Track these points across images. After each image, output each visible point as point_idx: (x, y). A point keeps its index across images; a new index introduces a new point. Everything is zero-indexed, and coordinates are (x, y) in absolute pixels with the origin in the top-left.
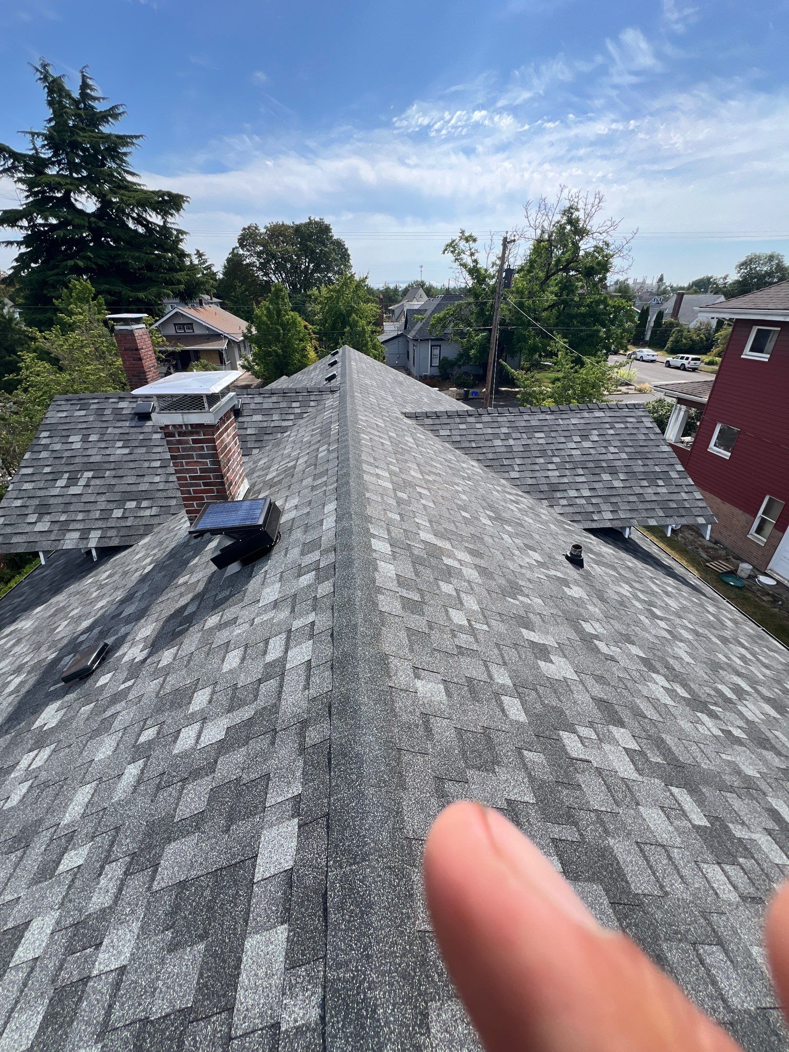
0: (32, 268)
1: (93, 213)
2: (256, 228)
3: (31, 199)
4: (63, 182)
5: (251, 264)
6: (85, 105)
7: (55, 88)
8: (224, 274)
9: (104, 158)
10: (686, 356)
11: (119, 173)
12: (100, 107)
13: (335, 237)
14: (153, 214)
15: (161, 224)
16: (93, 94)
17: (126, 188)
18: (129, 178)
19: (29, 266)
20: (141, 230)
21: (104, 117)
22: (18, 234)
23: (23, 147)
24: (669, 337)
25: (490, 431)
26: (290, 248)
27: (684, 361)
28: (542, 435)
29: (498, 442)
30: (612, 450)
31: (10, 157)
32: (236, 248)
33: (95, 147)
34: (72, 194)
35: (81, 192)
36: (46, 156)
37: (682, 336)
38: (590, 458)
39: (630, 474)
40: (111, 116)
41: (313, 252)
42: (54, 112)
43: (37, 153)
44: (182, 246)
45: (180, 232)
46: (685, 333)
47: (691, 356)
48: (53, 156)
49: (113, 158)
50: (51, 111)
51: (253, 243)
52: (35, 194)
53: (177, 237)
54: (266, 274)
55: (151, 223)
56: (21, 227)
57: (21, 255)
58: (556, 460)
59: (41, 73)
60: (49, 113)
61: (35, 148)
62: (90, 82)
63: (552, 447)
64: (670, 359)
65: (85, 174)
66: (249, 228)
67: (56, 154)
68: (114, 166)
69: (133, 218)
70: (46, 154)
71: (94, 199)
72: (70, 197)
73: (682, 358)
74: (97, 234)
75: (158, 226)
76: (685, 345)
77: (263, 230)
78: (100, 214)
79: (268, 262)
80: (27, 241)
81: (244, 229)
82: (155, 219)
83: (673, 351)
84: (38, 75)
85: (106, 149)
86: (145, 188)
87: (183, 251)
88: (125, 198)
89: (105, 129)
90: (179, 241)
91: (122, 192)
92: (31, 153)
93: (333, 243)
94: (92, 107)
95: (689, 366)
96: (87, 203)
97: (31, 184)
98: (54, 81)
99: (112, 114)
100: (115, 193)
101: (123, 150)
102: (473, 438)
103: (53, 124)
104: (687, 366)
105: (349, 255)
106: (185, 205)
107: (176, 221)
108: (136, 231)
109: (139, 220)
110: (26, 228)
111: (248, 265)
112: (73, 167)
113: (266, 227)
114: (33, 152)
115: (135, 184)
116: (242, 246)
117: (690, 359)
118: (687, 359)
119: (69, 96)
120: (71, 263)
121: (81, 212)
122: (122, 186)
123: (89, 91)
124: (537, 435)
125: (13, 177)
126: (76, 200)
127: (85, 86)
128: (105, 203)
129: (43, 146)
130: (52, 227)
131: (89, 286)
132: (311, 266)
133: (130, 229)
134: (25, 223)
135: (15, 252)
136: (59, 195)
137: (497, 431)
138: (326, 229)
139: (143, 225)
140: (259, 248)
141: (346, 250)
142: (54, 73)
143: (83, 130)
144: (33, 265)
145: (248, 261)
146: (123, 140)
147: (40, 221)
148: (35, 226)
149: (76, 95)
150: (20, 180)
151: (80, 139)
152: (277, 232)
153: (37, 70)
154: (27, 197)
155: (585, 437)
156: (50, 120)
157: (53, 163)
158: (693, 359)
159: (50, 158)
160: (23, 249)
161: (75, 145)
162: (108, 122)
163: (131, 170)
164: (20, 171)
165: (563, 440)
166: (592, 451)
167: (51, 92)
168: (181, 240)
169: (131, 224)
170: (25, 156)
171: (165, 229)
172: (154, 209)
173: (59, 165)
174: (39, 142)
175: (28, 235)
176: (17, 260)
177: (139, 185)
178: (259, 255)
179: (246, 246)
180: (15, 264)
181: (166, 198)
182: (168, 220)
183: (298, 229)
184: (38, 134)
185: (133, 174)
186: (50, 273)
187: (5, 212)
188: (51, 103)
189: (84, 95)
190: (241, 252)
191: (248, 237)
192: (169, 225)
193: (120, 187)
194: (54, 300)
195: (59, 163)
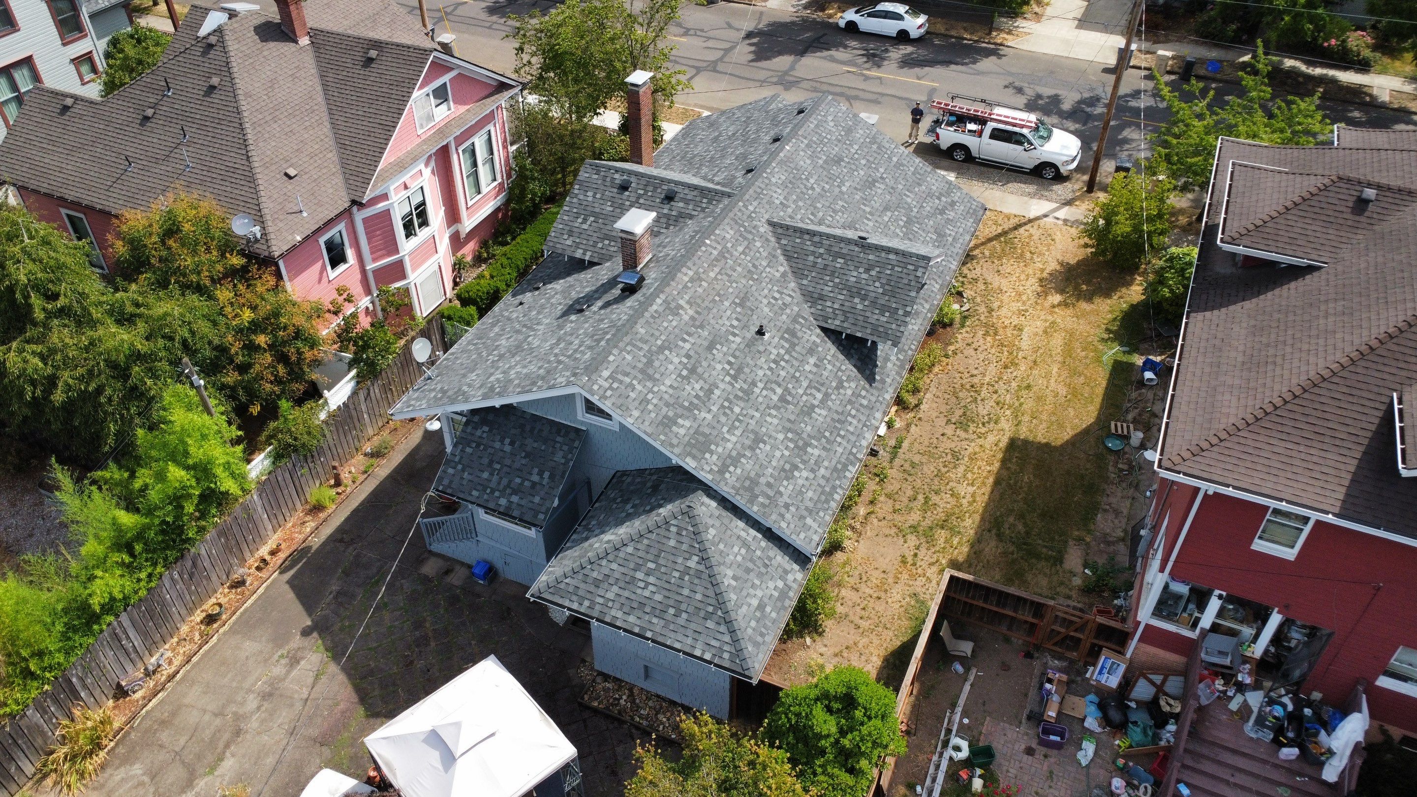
25: (812, 248)
28: (842, 261)
29: (811, 258)
30: (877, 284)
38: (859, 286)
39: (874, 303)
58: (837, 280)
63: (842, 271)
102: (799, 250)
124: (839, 260)
137: (816, 250)
155: (867, 271)
165: (852, 268)
166: (864, 282)
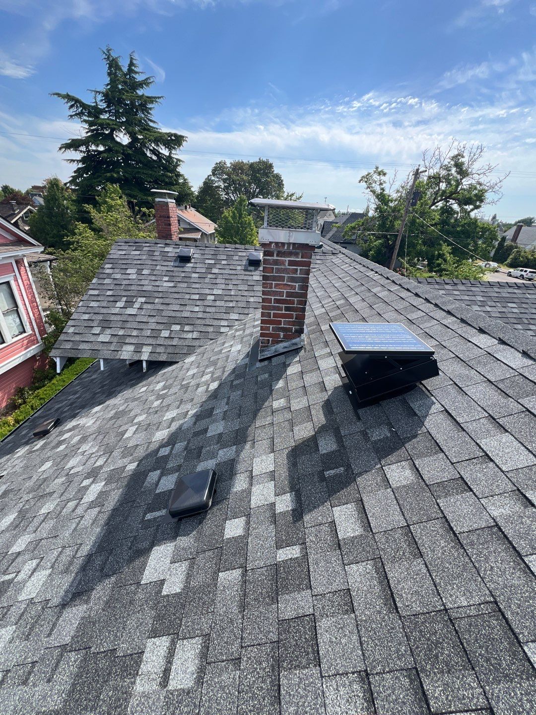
0: (84, 177)
1: (126, 146)
2: (225, 163)
3: (89, 134)
4: (111, 123)
5: (218, 187)
6: (130, 77)
7: (113, 64)
8: (199, 193)
9: (137, 111)
10: (525, 269)
11: (145, 121)
12: (139, 78)
13: (275, 172)
14: (163, 147)
15: (167, 154)
16: (135, 69)
17: (148, 130)
18: (151, 124)
19: (82, 176)
20: (154, 158)
21: (141, 85)
22: (78, 156)
23: (89, 100)
24: (509, 255)
26: (245, 178)
27: (523, 273)
31: (81, 106)
32: (210, 175)
33: (132, 103)
34: (115, 132)
35: (120, 131)
36: (102, 107)
37: (520, 255)
40: (145, 84)
41: (259, 181)
42: (111, 80)
43: (97, 105)
44: (179, 169)
45: (178, 160)
46: (522, 254)
47: (529, 270)
48: (106, 107)
49: (142, 111)
50: (109, 79)
51: (222, 173)
52: (92, 131)
53: (177, 163)
54: (227, 194)
55: (161, 154)
56: (81, 151)
57: (79, 169)
59: (106, 55)
60: (107, 80)
61: (96, 102)
62: (134, 62)
64: (511, 270)
65: (124, 120)
66: (220, 163)
67: (108, 106)
68: (143, 116)
69: (150, 150)
70: (102, 105)
71: (128, 136)
72: (113, 134)
73: (522, 271)
74: (127, 157)
75: (165, 156)
76: (522, 262)
77: (229, 165)
78: (130, 145)
79: (230, 185)
80: (83, 160)
81: (217, 164)
82: (165, 151)
83: (513, 265)
84: (104, 56)
85: (139, 105)
86: (161, 131)
87: (179, 172)
88: (147, 136)
89: (140, 92)
90: (177, 165)
91: (146, 132)
92: (93, 105)
93: (273, 176)
94: (134, 78)
95: (527, 277)
96: (123, 138)
97: (91, 124)
98: (113, 60)
99: (145, 83)
100: (141, 133)
101: (149, 106)
103: (109, 87)
104: (525, 276)
105: (283, 185)
106: (184, 143)
107: (177, 154)
108: (151, 158)
109: (154, 152)
110: (84, 152)
111: (217, 187)
112: (117, 115)
113: (231, 163)
114: (95, 104)
115: (154, 128)
116: (214, 174)
117: (528, 272)
118: (526, 271)
119: (120, 69)
120: (108, 175)
121: (119, 143)
122: (146, 129)
123: (133, 68)
125: (81, 118)
126: (117, 136)
127: (131, 64)
128: (134, 139)
129: (102, 100)
130: (100, 153)
131: (118, 189)
132: (257, 190)
133: (148, 157)
134: (83, 148)
135: (75, 166)
136: (107, 132)
138: (271, 166)
139: (155, 154)
140: (225, 177)
141: (282, 181)
142: (114, 55)
143: (127, 92)
144: (85, 175)
145: (216, 184)
146: (151, 100)
147: (93, 147)
148: (89, 151)
149: (125, 69)
150: (85, 121)
151: (124, 97)
152: (238, 167)
153: (104, 53)
154: (87, 132)
156: (108, 85)
157: (106, 112)
158: (530, 272)
159: (104, 109)
160: (80, 165)
161: (120, 102)
162: (142, 88)
163: (153, 119)
164: (86, 115)
167: (110, 68)
168: (179, 165)
169: (148, 154)
170: (89, 106)
171: (170, 157)
172: (164, 145)
173: (109, 113)
174: (100, 97)
175: (85, 156)
176: (75, 172)
177: (157, 129)
178: (224, 181)
179: (216, 174)
180: (74, 174)
181: (173, 138)
182: (173, 152)
183: (252, 166)
184: (99, 92)
185: (154, 122)
186: (95, 181)
187: (73, 140)
188: (109, 74)
189: (130, 71)
190: (213, 178)
191: (218, 169)
192: (173, 156)
193: (145, 129)
194: (96, 197)
195: (110, 112)
